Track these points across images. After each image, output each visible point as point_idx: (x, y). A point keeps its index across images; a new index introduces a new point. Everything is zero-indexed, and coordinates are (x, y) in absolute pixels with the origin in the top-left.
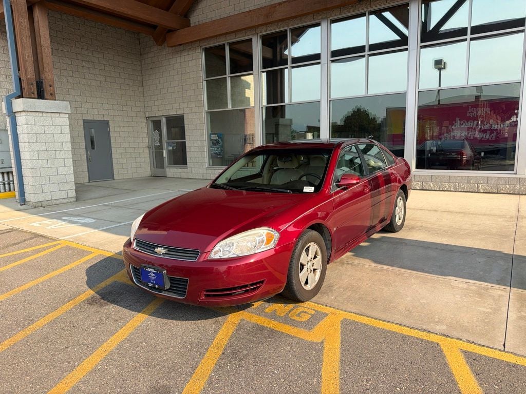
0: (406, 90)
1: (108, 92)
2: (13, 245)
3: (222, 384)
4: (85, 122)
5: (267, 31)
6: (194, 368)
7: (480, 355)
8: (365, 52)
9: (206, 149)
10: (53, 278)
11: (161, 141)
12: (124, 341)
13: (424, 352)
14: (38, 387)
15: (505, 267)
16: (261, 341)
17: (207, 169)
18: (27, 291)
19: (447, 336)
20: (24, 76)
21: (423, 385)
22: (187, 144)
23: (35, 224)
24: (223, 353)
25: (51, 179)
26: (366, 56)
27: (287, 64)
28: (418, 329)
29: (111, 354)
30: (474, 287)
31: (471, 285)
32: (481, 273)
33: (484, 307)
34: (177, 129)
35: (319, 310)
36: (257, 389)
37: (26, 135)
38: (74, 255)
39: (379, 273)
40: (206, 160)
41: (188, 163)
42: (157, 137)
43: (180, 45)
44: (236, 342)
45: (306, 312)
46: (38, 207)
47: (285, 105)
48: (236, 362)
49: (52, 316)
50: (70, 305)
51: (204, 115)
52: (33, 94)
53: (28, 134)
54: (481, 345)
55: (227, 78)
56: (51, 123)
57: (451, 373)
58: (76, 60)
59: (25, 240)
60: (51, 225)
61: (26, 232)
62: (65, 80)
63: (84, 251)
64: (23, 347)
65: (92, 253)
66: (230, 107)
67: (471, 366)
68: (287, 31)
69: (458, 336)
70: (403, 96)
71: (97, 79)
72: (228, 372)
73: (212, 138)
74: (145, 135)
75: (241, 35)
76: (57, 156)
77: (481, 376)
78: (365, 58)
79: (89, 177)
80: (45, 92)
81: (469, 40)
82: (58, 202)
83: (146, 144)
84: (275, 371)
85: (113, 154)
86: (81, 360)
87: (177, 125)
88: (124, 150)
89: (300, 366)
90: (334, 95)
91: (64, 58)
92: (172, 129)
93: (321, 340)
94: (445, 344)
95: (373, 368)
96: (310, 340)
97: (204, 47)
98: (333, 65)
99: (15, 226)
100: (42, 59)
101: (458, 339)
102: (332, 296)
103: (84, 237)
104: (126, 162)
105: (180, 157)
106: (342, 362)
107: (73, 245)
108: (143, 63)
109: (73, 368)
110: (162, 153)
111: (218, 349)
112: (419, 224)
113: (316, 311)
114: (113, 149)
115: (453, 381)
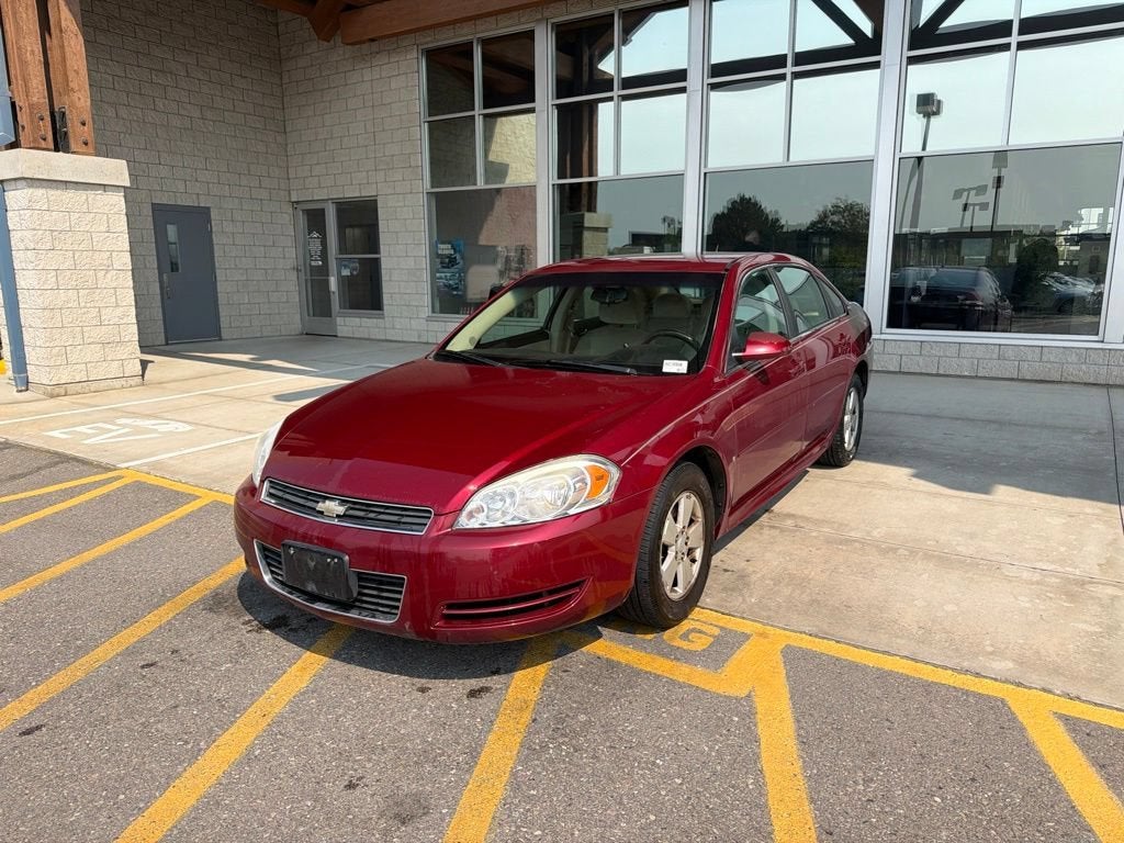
0: (872, 153)
1: (208, 142)
2: (13, 478)
3: (543, 789)
4: (156, 208)
5: (568, 13)
6: (474, 754)
7: (1099, 726)
8: (785, 66)
9: (426, 276)
10: (117, 551)
11: (324, 255)
12: (303, 694)
13: (976, 719)
14: (122, 797)
15: (1110, 537)
16: (614, 694)
17: (428, 319)
18: (61, 579)
19: (1019, 684)
20: (23, 97)
21: (990, 791)
22: (385, 264)
23: (56, 434)
24: (534, 720)
25: (86, 335)
26: (789, 77)
27: (612, 90)
28: (953, 669)
29: (279, 721)
30: (1054, 580)
31: (1045, 576)
32: (1062, 549)
33: (1086, 622)
34: (357, 231)
35: (729, 626)
36: (625, 801)
37: (29, 234)
38: (156, 503)
39: (844, 548)
40: (427, 300)
41: (385, 308)
42: (316, 246)
43: (373, 40)
44: (558, 696)
45: (700, 632)
46: (58, 396)
47: (596, 182)
48: (566, 739)
49: (129, 636)
50: (165, 614)
51: (422, 200)
52: (45, 139)
53: (34, 229)
54: (1096, 704)
55: (477, 117)
56: (85, 208)
57: (1043, 763)
58: (136, 68)
59: (39, 468)
60: (95, 435)
61: (39, 450)
62: (111, 113)
63: (177, 493)
64: (71, 706)
65: (199, 497)
66: (481, 184)
67: (1086, 749)
68: (613, 15)
69: (1043, 684)
70: (865, 166)
71: (182, 112)
72: (551, 761)
73: (440, 252)
74: (289, 242)
75: (510, 22)
76: (100, 282)
77: (1110, 769)
78: (784, 83)
79: (166, 332)
80: (71, 135)
81: (1014, 46)
82: (103, 385)
83: (291, 263)
84: (658, 761)
85: (218, 284)
86: (211, 735)
87: (361, 220)
88: (242, 274)
89: (711, 749)
90: (715, 163)
91: (110, 63)
92: (347, 231)
93: (746, 692)
94: (1018, 702)
95: (872, 754)
96: (719, 692)
97: (426, 46)
98: (714, 95)
99: (11, 438)
100: (64, 59)
101: (1044, 690)
102: (751, 596)
103: (172, 462)
104: (246, 301)
105: (366, 293)
106: (803, 742)
107: (151, 480)
108: (286, 80)
109: (196, 754)
110: (327, 283)
111: (521, 710)
112: (908, 444)
113: (722, 628)
114: (218, 272)
115: (1052, 781)
